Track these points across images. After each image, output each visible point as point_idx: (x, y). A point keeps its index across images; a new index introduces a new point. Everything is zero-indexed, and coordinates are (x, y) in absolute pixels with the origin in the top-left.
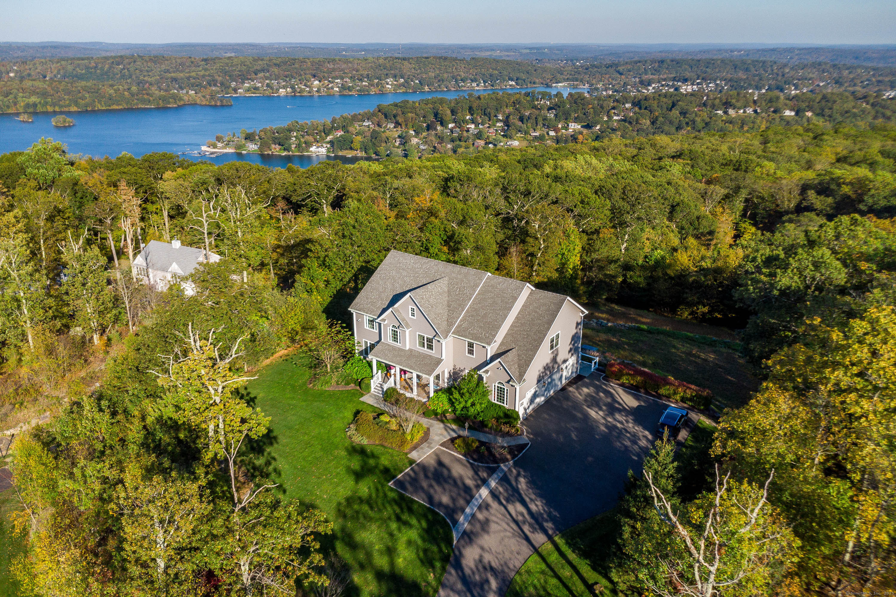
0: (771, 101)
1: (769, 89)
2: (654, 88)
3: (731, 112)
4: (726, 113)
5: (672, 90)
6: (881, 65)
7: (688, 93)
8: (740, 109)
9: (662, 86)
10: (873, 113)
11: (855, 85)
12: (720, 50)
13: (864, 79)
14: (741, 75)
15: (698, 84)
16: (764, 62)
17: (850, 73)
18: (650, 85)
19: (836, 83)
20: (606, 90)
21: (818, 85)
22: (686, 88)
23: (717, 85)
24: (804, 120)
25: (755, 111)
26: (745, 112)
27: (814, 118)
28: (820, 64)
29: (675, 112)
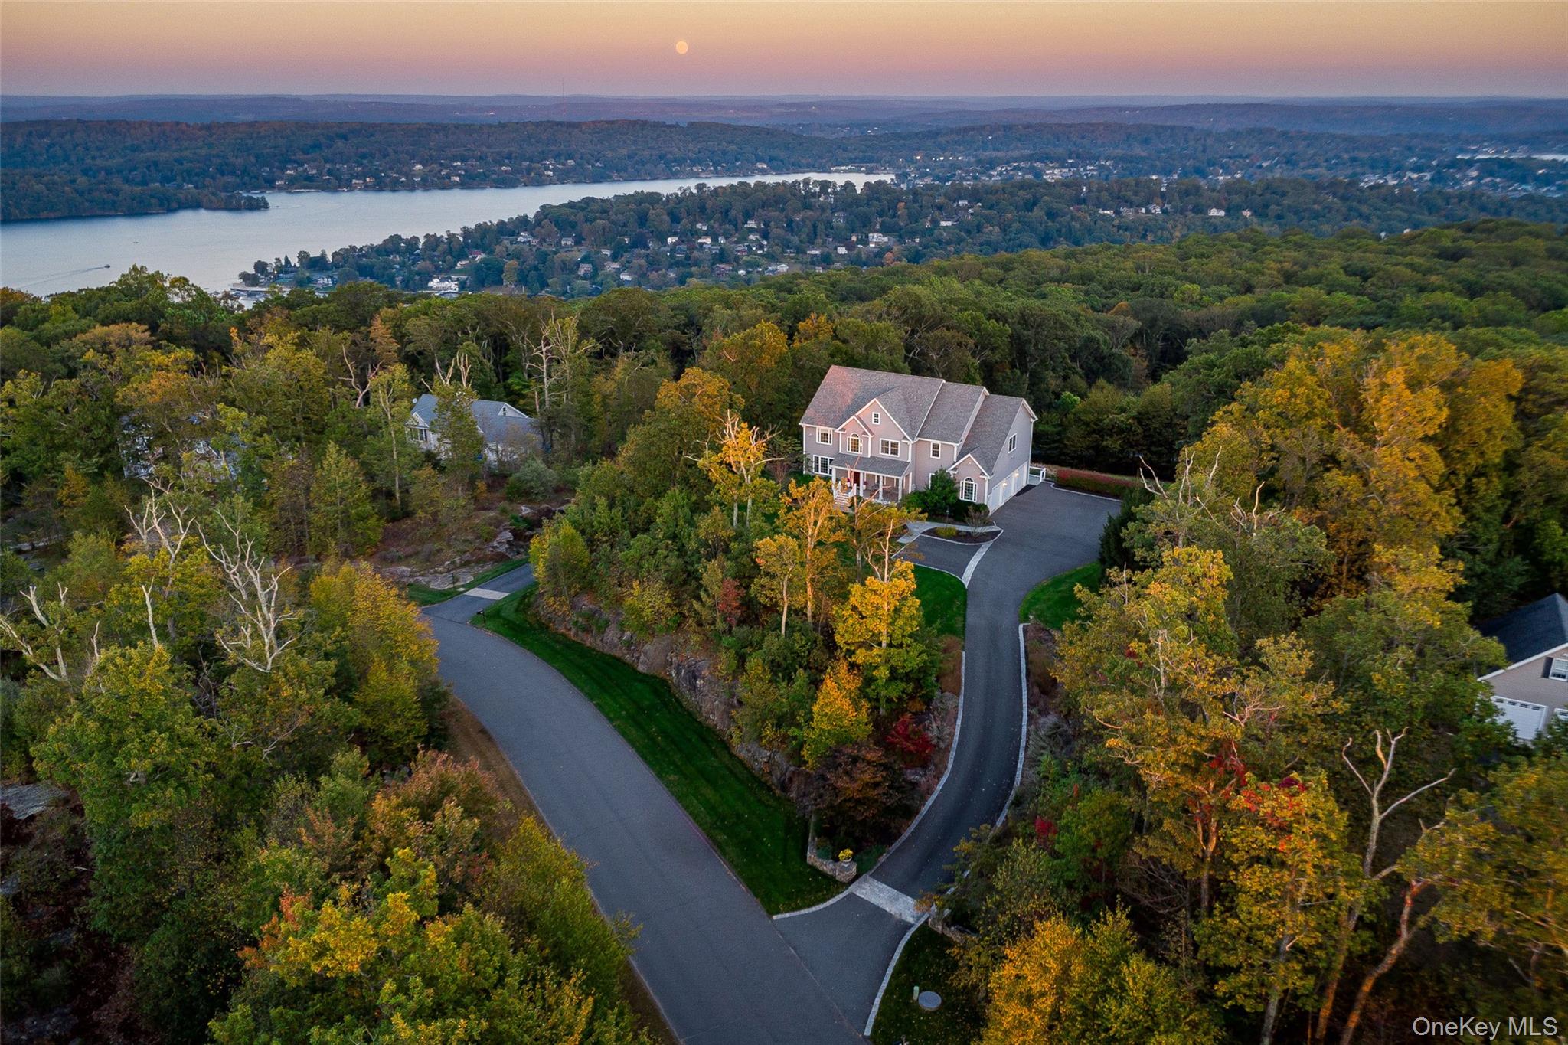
0: (1187, 193)
1: (1185, 174)
2: (1000, 174)
3: (1125, 211)
4: (1117, 212)
5: (1029, 176)
6: (1356, 133)
7: (1057, 181)
8: (1140, 206)
9: (1015, 168)
10: (1344, 210)
11: (1316, 166)
12: (1101, 109)
13: (1330, 155)
14: (1139, 151)
15: (1071, 166)
16: (1173, 128)
17: (1309, 145)
18: (993, 169)
19: (1287, 162)
20: (921, 177)
21: (1260, 167)
22: (1054, 174)
23: (1101, 167)
24: (1240, 223)
25: (1164, 211)
26: (1148, 212)
27: (1255, 220)
28: (1261, 131)
29: (1037, 213)
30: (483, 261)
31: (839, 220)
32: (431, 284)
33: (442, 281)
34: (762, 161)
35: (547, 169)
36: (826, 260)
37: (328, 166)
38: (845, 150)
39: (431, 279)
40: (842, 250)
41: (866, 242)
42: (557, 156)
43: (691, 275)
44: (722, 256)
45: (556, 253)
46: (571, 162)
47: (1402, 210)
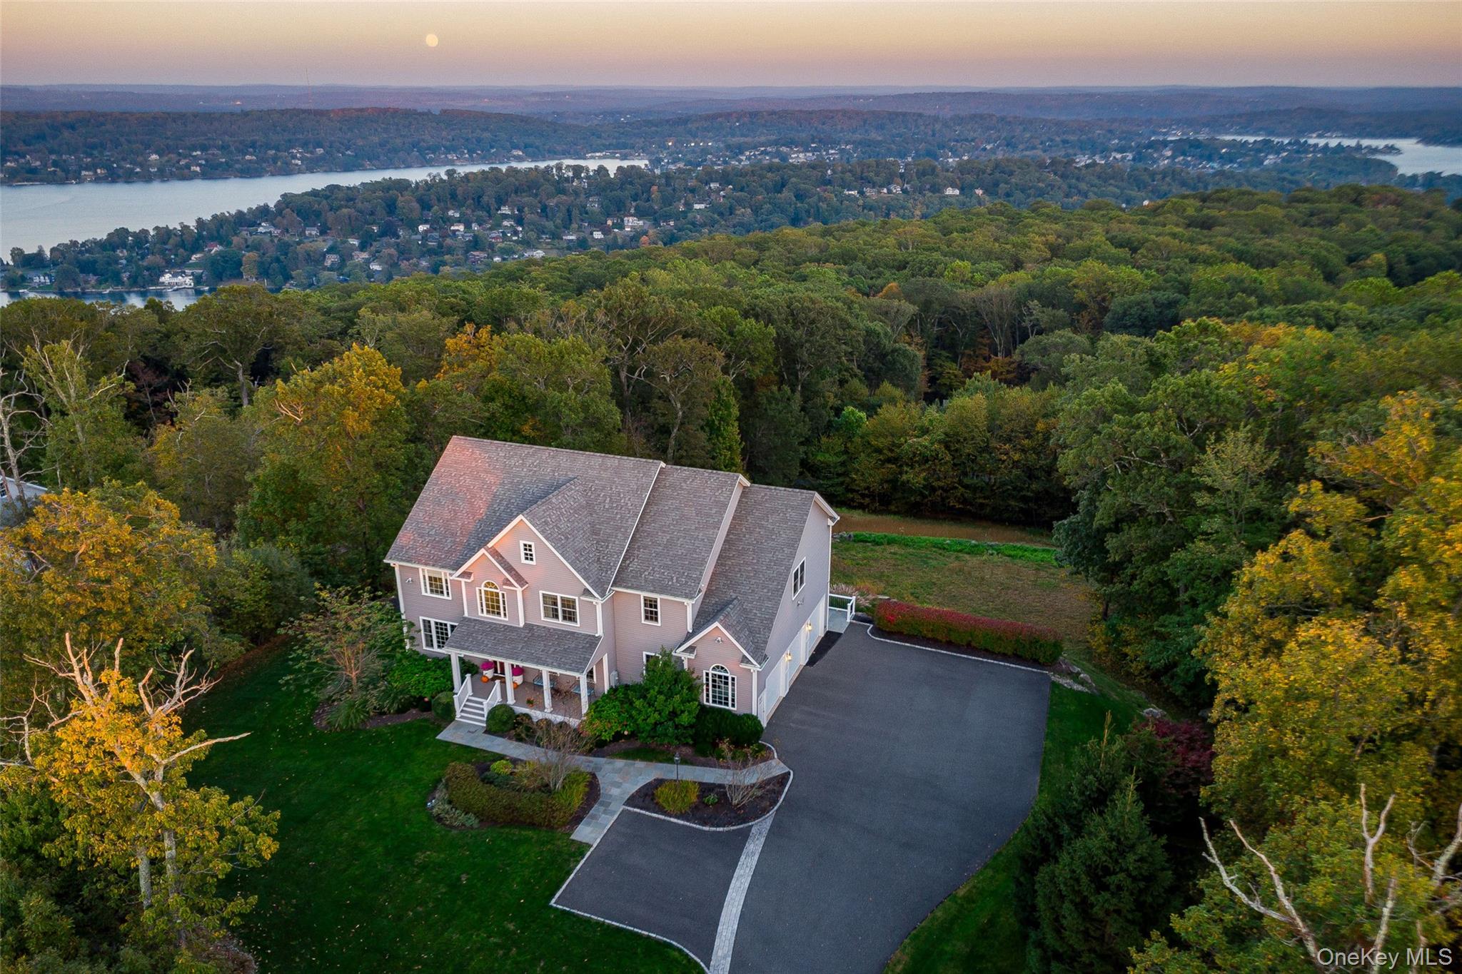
0: (924, 173)
1: (918, 155)
2: (749, 158)
3: (869, 191)
4: (861, 193)
5: (777, 160)
6: (1063, 118)
7: (803, 164)
8: (882, 186)
9: (762, 153)
10: (1065, 186)
11: (1034, 148)
12: (838, 97)
13: (1044, 138)
14: (875, 136)
15: (814, 150)
16: (904, 114)
17: (1024, 130)
18: (742, 153)
19: (1008, 145)
20: (674, 163)
21: (985, 149)
22: (799, 157)
23: (842, 151)
24: (974, 201)
25: (904, 191)
26: (890, 191)
27: (987, 198)
28: (982, 117)
29: (786, 194)
30: (218, 253)
31: (594, 205)
32: (162, 279)
33: (175, 275)
34: (517, 148)
35: (294, 157)
36: (582, 244)
37: (53, 157)
38: (599, 137)
39: (162, 273)
40: (598, 235)
41: (621, 227)
42: (305, 145)
43: (444, 264)
44: (476, 244)
45: (298, 243)
46: (320, 151)
47: (1116, 186)
